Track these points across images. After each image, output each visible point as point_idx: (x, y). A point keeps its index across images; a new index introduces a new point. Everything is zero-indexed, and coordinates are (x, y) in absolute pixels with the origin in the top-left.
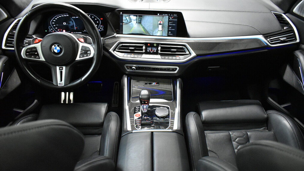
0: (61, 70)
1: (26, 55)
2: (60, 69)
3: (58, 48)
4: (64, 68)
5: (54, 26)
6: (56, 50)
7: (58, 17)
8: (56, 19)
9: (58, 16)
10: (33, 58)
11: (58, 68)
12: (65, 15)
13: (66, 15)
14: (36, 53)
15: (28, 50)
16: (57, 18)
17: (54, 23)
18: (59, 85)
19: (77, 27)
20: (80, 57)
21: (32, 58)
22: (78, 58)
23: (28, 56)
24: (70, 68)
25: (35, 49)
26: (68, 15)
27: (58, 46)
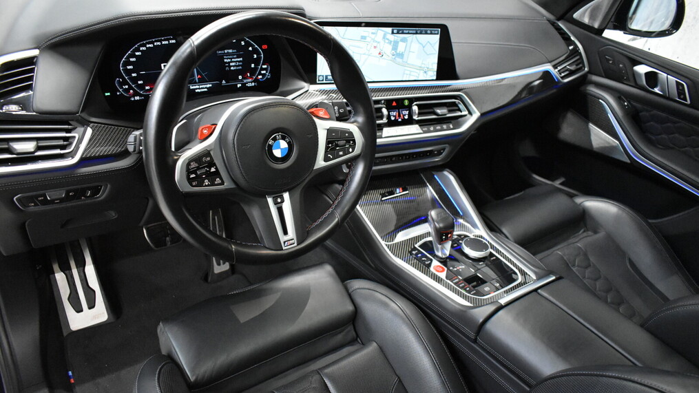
0: (279, 205)
1: (190, 180)
2: (276, 203)
3: (284, 144)
4: (286, 196)
5: (134, 75)
6: (280, 150)
7: (144, 48)
8: (137, 54)
9: (144, 45)
10: (208, 185)
11: (270, 200)
12: (165, 40)
13: (168, 40)
14: (213, 170)
15: (194, 165)
16: (142, 51)
17: (130, 67)
18: (284, 248)
19: (201, 75)
20: (326, 159)
21: (206, 186)
22: (320, 163)
23: (194, 184)
24: (301, 194)
25: (208, 159)
26: (174, 41)
27: (283, 138)
